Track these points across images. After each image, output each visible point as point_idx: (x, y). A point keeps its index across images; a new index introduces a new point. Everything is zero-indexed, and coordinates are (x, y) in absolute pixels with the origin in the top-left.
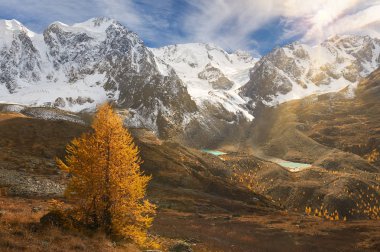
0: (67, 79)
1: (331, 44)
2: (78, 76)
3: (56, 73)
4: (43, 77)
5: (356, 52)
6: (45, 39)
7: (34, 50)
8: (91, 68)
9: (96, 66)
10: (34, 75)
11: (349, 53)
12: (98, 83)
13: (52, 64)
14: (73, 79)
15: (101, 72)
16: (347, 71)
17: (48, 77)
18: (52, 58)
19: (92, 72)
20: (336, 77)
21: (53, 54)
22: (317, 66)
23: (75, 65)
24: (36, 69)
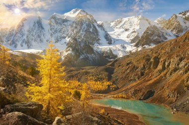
0: (55, 41)
2: (60, 40)
3: (51, 38)
4: (45, 40)
7: (43, 28)
9: (67, 35)
10: (41, 40)
12: (65, 43)
13: (50, 35)
14: (57, 41)
15: (69, 37)
17: (47, 41)
18: (50, 32)
19: (65, 38)
21: (51, 30)
23: (59, 35)
24: (42, 37)
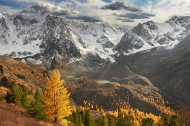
0: (23, 43)
1: (172, 21)
2: (29, 41)
3: (18, 40)
4: (10, 42)
5: (186, 25)
6: (14, 22)
7: (7, 28)
8: (35, 37)
9: (38, 36)
10: (5, 41)
11: (183, 26)
12: (37, 45)
13: (16, 35)
14: (26, 43)
15: (40, 39)
16: (180, 36)
17: (13, 42)
18: (16, 32)
19: (36, 39)
20: (173, 40)
21: (17, 30)
22: (162, 34)
23: (28, 36)
24: (7, 38)
